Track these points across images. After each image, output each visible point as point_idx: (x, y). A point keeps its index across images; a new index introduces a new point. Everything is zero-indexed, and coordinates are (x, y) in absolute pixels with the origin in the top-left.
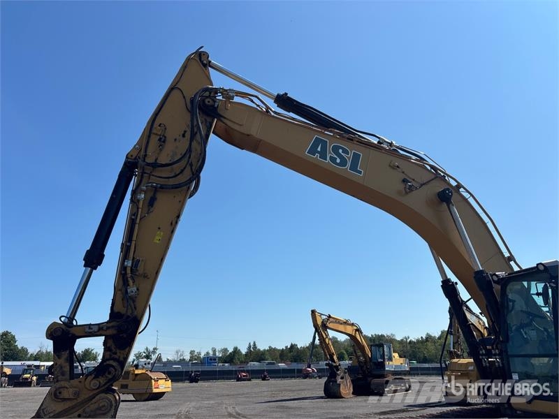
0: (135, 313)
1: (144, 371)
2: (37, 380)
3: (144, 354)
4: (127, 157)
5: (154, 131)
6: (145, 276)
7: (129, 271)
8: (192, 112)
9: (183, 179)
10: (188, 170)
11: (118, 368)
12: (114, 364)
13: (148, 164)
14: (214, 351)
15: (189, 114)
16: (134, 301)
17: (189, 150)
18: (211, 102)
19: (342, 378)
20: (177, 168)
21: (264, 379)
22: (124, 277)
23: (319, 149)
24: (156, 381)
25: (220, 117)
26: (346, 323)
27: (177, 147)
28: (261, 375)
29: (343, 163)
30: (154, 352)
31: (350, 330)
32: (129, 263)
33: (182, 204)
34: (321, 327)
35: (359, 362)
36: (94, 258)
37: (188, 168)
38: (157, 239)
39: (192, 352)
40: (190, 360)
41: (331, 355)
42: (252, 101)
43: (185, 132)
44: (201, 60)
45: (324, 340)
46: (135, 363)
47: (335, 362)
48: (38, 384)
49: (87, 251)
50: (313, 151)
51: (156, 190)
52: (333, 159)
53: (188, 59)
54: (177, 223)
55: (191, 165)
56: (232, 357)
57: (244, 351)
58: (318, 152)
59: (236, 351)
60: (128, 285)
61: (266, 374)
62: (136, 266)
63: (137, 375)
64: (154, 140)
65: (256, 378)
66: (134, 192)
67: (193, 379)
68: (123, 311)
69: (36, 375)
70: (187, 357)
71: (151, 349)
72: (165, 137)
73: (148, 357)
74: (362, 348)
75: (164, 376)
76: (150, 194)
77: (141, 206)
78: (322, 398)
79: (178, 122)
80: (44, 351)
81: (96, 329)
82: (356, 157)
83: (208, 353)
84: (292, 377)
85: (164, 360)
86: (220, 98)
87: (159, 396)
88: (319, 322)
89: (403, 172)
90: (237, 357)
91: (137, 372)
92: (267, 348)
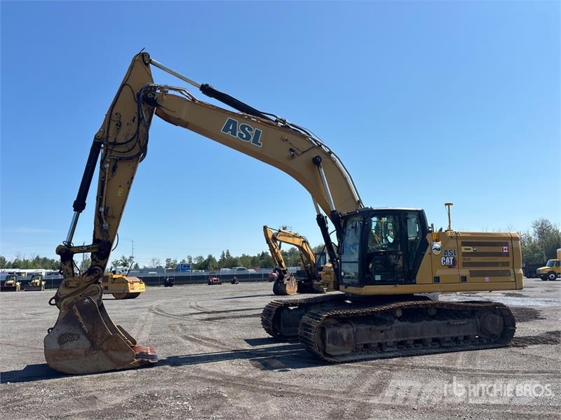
0: (108, 239)
1: (121, 276)
2: (21, 285)
3: (121, 262)
4: (95, 138)
5: (113, 118)
6: (113, 217)
7: (102, 214)
8: (138, 102)
9: (134, 153)
10: (137, 146)
11: (101, 271)
12: (99, 268)
13: (110, 143)
14: (190, 259)
15: (136, 104)
16: (107, 232)
17: (138, 132)
18: (152, 96)
19: (288, 280)
20: (130, 145)
21: (233, 283)
22: (100, 218)
23: (231, 128)
24: (132, 283)
25: (158, 106)
26: (294, 236)
27: (129, 130)
28: (231, 279)
29: (248, 137)
30: (130, 260)
31: (298, 241)
32: (102, 210)
33: (134, 169)
34: (272, 240)
35: (306, 267)
36: (79, 206)
37: (138, 144)
38: (120, 193)
39: (168, 260)
40: (166, 267)
41: (280, 262)
42: (182, 93)
43: (134, 117)
44: (143, 60)
45: (274, 250)
46: (113, 270)
47: (283, 267)
48: (22, 289)
49: (75, 202)
50: (226, 129)
51: (116, 160)
52: (241, 135)
53: (134, 61)
54: (131, 182)
55: (140, 142)
56: (206, 264)
57: (218, 258)
58: (230, 130)
59: (211, 259)
60: (103, 223)
61: (235, 278)
62: (107, 211)
63: (114, 279)
64: (113, 125)
65: (226, 282)
66: (102, 162)
67: (168, 283)
68: (101, 238)
69: (19, 281)
70: (164, 265)
71: (128, 258)
72: (121, 122)
73: (125, 265)
74: (308, 255)
75: (138, 280)
76: (113, 164)
77: (107, 172)
78: (272, 295)
79: (129, 110)
80: (22, 260)
81: (86, 248)
82: (258, 133)
83: (184, 261)
84: (259, 281)
85: (141, 267)
86: (158, 91)
87: (135, 295)
88: (270, 236)
89: (291, 144)
90: (211, 264)
91: (114, 276)
92: (240, 256)
